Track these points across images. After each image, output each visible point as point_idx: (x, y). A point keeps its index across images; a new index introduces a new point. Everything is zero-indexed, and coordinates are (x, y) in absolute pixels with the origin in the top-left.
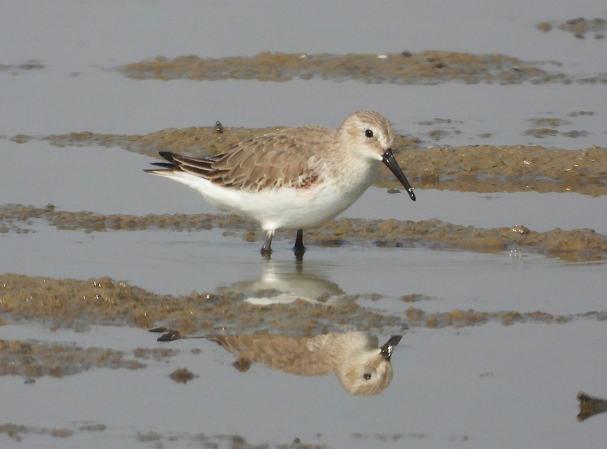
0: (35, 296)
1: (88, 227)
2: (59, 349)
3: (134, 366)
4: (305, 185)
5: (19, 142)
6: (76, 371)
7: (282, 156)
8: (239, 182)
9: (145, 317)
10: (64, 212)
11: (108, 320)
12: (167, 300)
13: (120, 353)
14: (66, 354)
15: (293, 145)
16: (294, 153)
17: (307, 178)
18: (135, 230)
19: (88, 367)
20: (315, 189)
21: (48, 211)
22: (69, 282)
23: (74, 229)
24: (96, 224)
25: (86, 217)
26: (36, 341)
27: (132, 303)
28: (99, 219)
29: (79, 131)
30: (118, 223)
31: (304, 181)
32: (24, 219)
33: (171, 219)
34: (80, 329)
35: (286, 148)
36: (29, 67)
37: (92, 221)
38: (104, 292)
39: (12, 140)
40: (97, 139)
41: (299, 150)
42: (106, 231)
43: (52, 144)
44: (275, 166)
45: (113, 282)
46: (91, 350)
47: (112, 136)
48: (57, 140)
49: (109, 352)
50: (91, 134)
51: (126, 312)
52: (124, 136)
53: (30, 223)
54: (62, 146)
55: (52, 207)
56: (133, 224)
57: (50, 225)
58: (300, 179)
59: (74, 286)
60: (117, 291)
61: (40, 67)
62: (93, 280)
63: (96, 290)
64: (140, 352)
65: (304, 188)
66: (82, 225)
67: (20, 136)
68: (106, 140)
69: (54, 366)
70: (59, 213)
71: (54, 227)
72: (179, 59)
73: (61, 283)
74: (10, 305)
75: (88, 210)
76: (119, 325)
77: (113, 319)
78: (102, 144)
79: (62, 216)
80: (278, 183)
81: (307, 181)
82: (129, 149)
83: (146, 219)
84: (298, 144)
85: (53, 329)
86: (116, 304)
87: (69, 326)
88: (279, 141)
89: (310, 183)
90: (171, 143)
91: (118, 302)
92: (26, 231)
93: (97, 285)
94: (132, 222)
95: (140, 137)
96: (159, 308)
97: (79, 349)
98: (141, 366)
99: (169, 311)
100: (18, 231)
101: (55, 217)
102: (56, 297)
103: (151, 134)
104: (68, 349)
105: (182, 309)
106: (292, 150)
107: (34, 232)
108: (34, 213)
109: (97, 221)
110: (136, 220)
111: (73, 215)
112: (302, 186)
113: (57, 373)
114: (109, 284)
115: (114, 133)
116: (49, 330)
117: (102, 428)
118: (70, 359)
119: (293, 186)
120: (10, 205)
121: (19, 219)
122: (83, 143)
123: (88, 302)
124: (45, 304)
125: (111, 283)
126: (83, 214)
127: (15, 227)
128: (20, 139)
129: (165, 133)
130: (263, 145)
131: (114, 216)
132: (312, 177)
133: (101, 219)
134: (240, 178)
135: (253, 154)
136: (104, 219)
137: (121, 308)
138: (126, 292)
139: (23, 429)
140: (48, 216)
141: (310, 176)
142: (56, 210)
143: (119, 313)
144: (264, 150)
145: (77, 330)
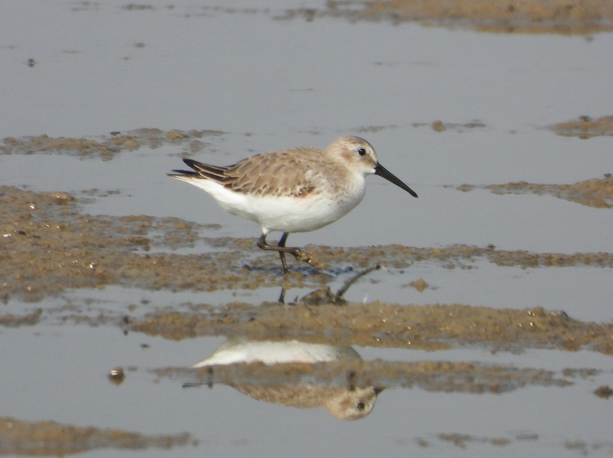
0: (478, 323)
1: (523, 264)
2: (498, 369)
3: (563, 383)
4: (302, 194)
5: (464, 190)
6: (512, 388)
7: (282, 170)
8: (247, 188)
9: (572, 341)
10: (504, 251)
11: (541, 344)
12: (591, 326)
13: (551, 373)
14: (504, 374)
15: (293, 161)
16: (293, 167)
17: (305, 188)
18: (563, 266)
19: (523, 384)
20: (310, 198)
21: (489, 250)
22: (507, 312)
23: (512, 265)
24: (530, 261)
25: (522, 256)
26: (478, 363)
27: (561, 329)
28: (533, 257)
29: (516, 181)
30: (548, 260)
31: (301, 190)
32: (469, 257)
33: (596, 256)
34: (517, 351)
35: (286, 163)
36: (473, 125)
37: (526, 259)
38: (537, 320)
39: (458, 189)
40: (531, 188)
41: (298, 165)
42: (539, 267)
43: (492, 192)
44: (276, 177)
45: (545, 312)
46: (527, 370)
47: (544, 185)
48: (497, 189)
49: (542, 372)
50: (526, 184)
51: (556, 337)
52: (555, 185)
53: (473, 261)
54: (502, 194)
55: (492, 247)
56: (562, 261)
57: (491, 262)
58: (298, 189)
59: (512, 315)
60: (549, 319)
61: (482, 125)
62: (528, 309)
63: (530, 318)
64: (568, 372)
65: (301, 196)
66: (518, 262)
67: (465, 186)
68: (539, 189)
69: (494, 383)
70: (499, 252)
71: (495, 264)
72: (601, 119)
73: (500, 312)
74: (457, 332)
75: (523, 249)
76: (550, 348)
77: (545, 343)
78: (535, 192)
79: (501, 254)
80: (279, 191)
81: (304, 190)
82: (559, 196)
83: (573, 257)
84: (297, 160)
85: (493, 352)
86: (547, 330)
87: (507, 349)
88: (281, 156)
89: (306, 192)
90: (595, 191)
91: (550, 328)
92: (470, 268)
93: (532, 315)
94: (561, 259)
95: (568, 186)
96: (585, 333)
97: (515, 369)
98: (569, 384)
99: (594, 336)
100: (463, 267)
101: (495, 256)
102: (495, 325)
103: (578, 183)
104: (506, 369)
105: (604, 335)
106: (292, 165)
107: (476, 268)
108: (477, 252)
109: (531, 259)
110: (565, 258)
111: (511, 253)
112: (300, 194)
113: (496, 389)
114: (541, 313)
115: (546, 183)
116: (490, 353)
117: (535, 437)
118: (508, 378)
119: (292, 194)
120: (456, 245)
121: (464, 257)
122: (520, 192)
123: (524, 329)
124: (486, 330)
125: (543, 313)
126: (519, 252)
127: (460, 264)
128: (465, 188)
129: (590, 183)
130: (268, 159)
131: (546, 254)
132: (309, 187)
133: (534, 257)
134: (247, 184)
135: (259, 166)
136: (537, 256)
137: (552, 334)
138: (557, 320)
139: (468, 438)
140: (489, 254)
141: (307, 187)
142: (496, 249)
143: (550, 337)
144: (268, 163)
145: (514, 353)
